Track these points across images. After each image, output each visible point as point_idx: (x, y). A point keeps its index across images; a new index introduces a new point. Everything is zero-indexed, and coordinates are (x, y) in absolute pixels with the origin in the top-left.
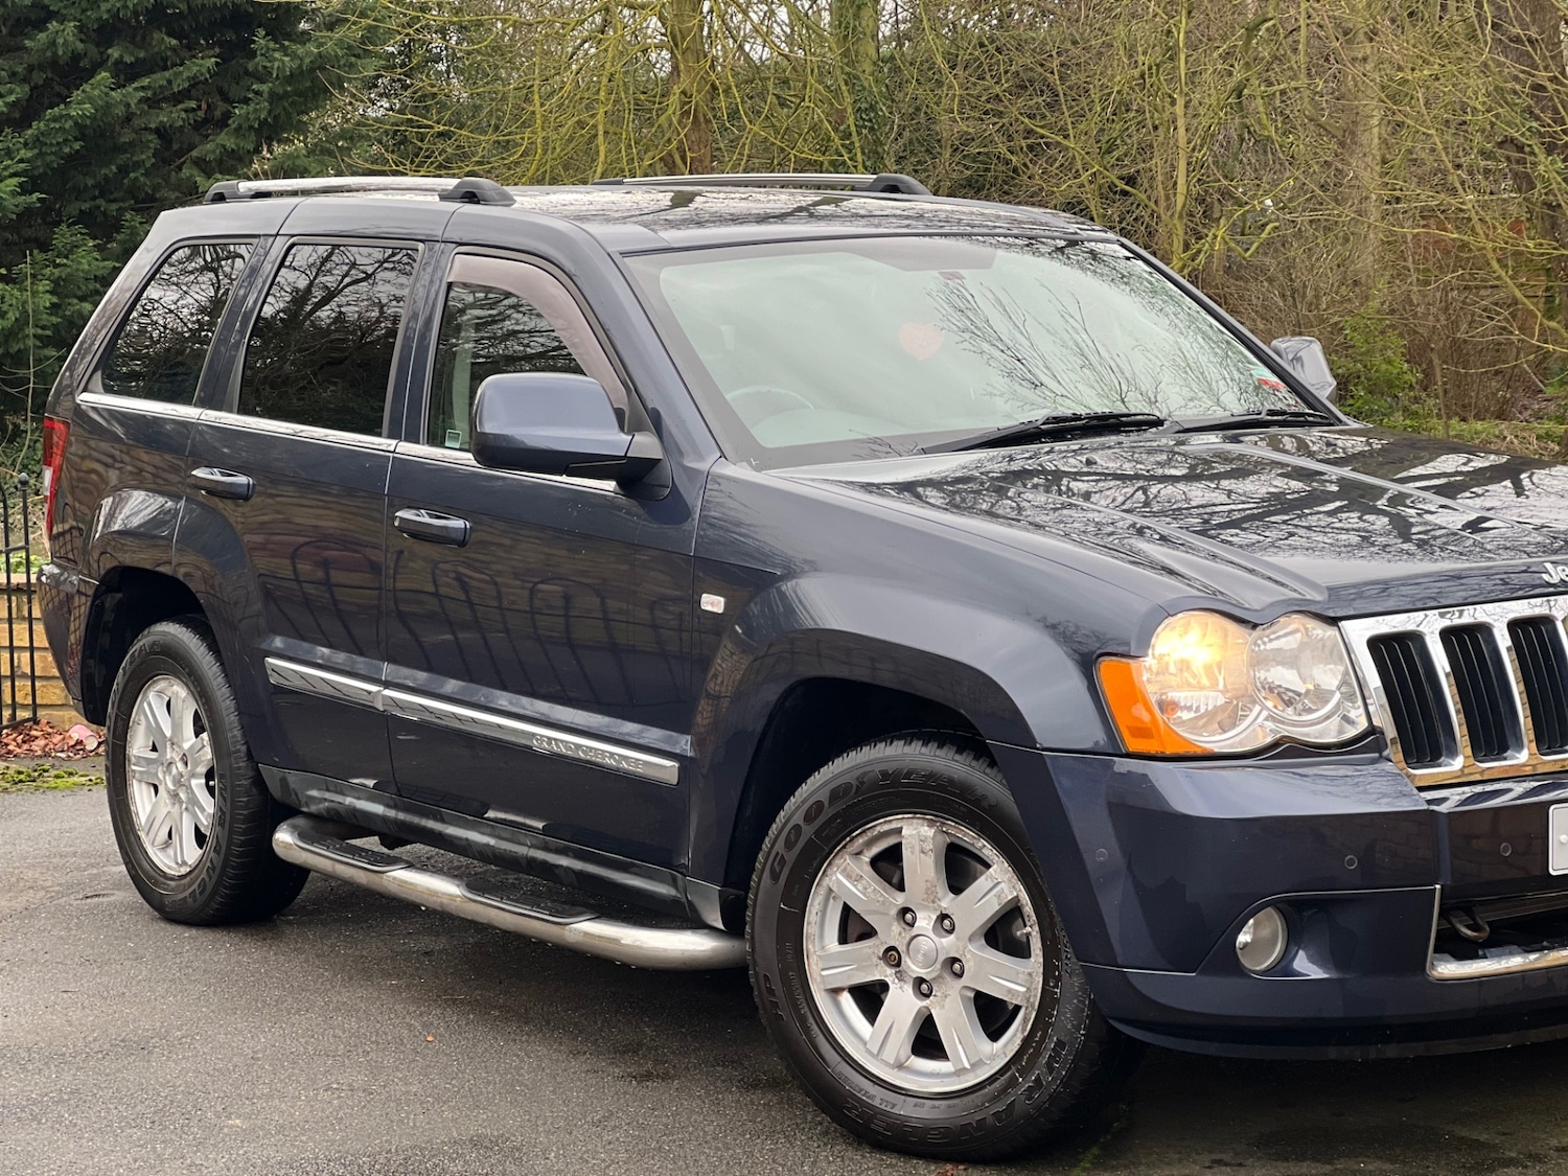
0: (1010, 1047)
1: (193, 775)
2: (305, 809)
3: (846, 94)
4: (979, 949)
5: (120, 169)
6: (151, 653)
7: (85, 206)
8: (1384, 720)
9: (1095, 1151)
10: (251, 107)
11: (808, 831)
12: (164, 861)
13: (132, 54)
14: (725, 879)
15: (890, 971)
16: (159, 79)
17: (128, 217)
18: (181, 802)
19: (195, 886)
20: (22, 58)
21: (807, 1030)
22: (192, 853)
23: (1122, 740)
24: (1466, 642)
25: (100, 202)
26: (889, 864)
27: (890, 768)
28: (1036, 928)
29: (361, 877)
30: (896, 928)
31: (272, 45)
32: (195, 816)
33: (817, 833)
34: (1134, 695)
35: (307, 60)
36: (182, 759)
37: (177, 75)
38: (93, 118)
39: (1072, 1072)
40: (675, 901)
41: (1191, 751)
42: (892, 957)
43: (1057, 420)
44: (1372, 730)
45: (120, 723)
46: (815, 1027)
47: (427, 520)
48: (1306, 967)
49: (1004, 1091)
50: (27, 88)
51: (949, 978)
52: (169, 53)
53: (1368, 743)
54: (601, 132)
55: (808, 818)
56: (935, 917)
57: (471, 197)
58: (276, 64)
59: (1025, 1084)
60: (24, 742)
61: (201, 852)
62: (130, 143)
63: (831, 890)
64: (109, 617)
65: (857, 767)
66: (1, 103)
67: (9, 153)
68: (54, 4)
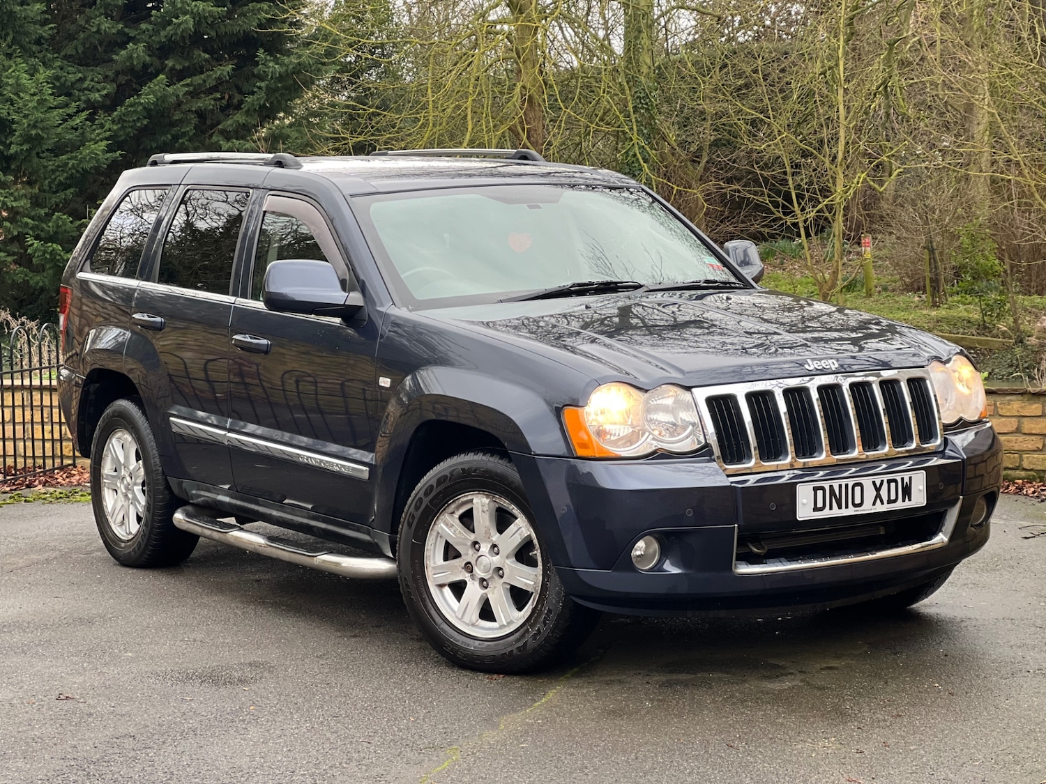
0: (526, 614)
1: (135, 484)
2: (191, 501)
4: (511, 562)
6: (113, 417)
8: (713, 439)
9: (576, 670)
10: (255, 97)
11: (426, 501)
12: (119, 532)
13: (180, 64)
14: (392, 528)
15: (468, 575)
16: (198, 79)
18: (129, 499)
19: (136, 545)
20: (111, 66)
21: (426, 606)
22: (134, 527)
23: (575, 450)
24: (760, 400)
26: (467, 519)
27: (466, 467)
28: (539, 551)
29: (216, 535)
30: (471, 552)
31: (268, 58)
32: (136, 507)
33: (431, 501)
34: (580, 426)
35: (291, 67)
36: (129, 475)
37: (209, 76)
38: (156, 104)
39: (556, 626)
40: (369, 543)
41: (610, 455)
42: (469, 567)
43: (579, 285)
44: (707, 445)
45: (97, 456)
46: (430, 605)
47: (249, 340)
48: (671, 568)
49: (523, 636)
50: (115, 86)
51: (496, 578)
52: (204, 63)
53: (703, 452)
54: (469, 113)
55: (426, 494)
56: (490, 546)
57: (280, 164)
58: (271, 70)
59: (532, 632)
60: (67, 477)
61: (138, 526)
62: (180, 120)
63: (438, 533)
64: (92, 397)
65: (450, 467)
66: (97, 95)
67: (102, 126)
68: (132, 33)
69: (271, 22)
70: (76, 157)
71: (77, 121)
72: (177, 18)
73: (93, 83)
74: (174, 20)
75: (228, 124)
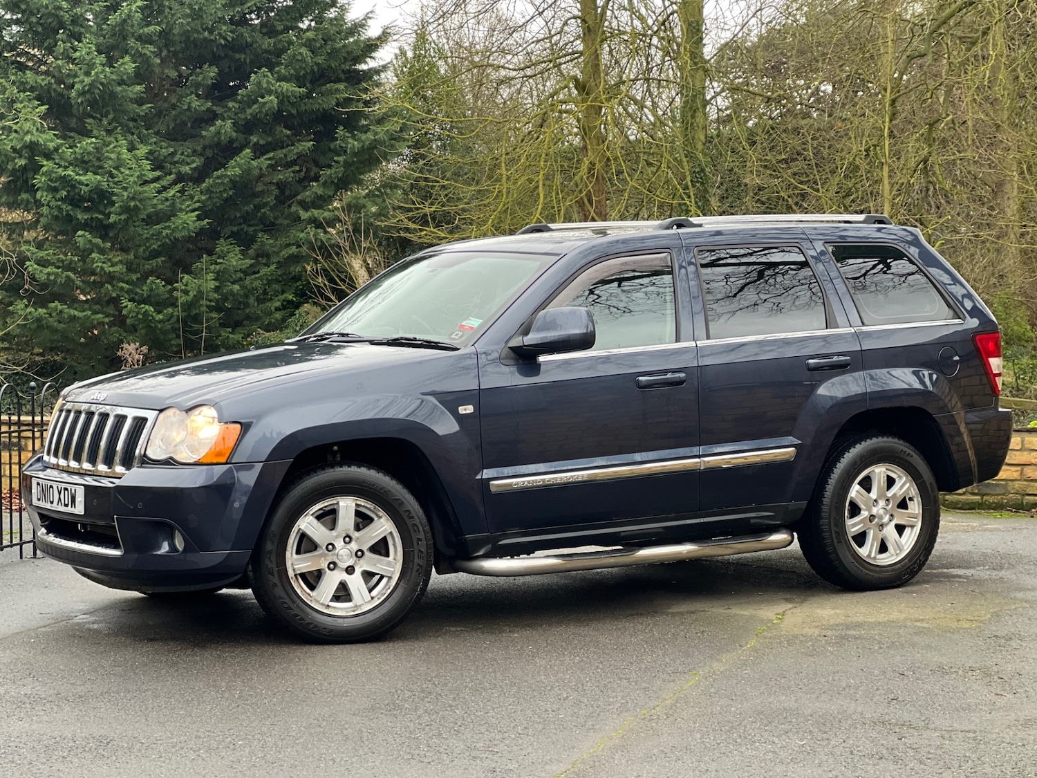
3: (686, 163)
5: (255, 206)
7: (235, 229)
10: (333, 170)
13: (264, 139)
16: (280, 154)
17: (260, 235)
20: (199, 141)
25: (245, 227)
31: (347, 134)
35: (367, 143)
37: (290, 151)
38: (241, 176)
50: (203, 159)
52: (285, 139)
54: (541, 186)
58: (349, 146)
62: (261, 191)
66: (187, 168)
67: (192, 197)
68: (219, 110)
69: (348, 101)
70: (169, 226)
71: (172, 192)
72: (263, 97)
73: (183, 157)
74: (260, 99)
75: (307, 195)
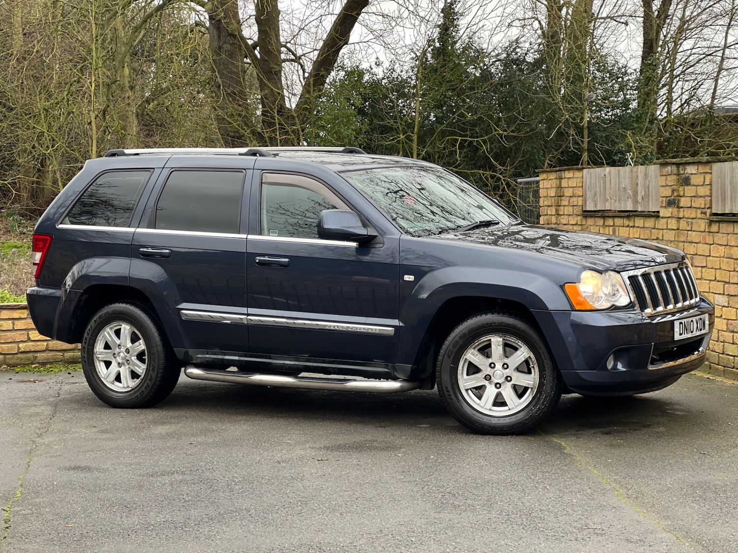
0: (528, 400)
2: (194, 362)
4: (516, 373)
6: (112, 314)
8: (634, 299)
11: (460, 342)
12: (117, 387)
15: (487, 382)
19: (138, 393)
21: (460, 402)
22: (133, 383)
23: (574, 306)
28: (537, 365)
30: (489, 369)
33: (463, 342)
34: (577, 293)
36: (126, 351)
46: (462, 400)
47: (270, 259)
49: (528, 412)
51: (506, 382)
53: (631, 305)
56: (502, 365)
59: (535, 410)
61: (137, 382)
